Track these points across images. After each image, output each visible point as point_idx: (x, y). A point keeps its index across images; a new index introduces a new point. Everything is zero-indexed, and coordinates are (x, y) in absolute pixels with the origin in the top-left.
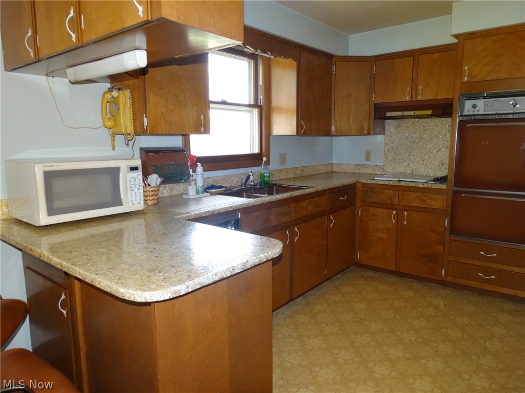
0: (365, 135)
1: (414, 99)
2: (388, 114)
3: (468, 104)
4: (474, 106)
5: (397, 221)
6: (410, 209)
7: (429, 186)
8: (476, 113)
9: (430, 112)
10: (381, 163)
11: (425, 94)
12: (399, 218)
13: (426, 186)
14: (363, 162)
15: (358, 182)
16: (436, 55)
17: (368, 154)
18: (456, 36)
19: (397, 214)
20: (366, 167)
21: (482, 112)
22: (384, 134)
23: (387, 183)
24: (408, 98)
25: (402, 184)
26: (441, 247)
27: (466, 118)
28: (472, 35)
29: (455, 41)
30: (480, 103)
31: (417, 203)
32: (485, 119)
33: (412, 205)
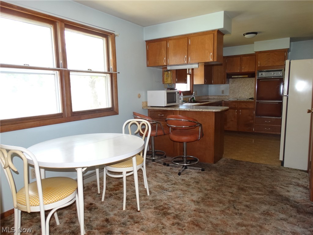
0: (223, 84)
1: (241, 72)
2: (233, 77)
3: (260, 74)
4: (262, 74)
5: (237, 114)
6: (242, 109)
7: (248, 101)
8: (262, 76)
9: (247, 76)
10: (228, 94)
11: (245, 70)
12: (238, 112)
13: (247, 100)
14: (221, 94)
15: (223, 101)
16: (248, 57)
17: (223, 91)
18: (255, 52)
19: (237, 111)
20: (222, 96)
21: (264, 76)
22: (229, 84)
23: (234, 100)
24: (239, 71)
25: (239, 100)
26: (253, 121)
27: (259, 78)
28: (260, 52)
29: (255, 53)
30: (264, 73)
31: (244, 107)
32: (265, 78)
33: (242, 107)
